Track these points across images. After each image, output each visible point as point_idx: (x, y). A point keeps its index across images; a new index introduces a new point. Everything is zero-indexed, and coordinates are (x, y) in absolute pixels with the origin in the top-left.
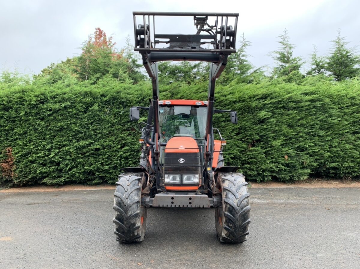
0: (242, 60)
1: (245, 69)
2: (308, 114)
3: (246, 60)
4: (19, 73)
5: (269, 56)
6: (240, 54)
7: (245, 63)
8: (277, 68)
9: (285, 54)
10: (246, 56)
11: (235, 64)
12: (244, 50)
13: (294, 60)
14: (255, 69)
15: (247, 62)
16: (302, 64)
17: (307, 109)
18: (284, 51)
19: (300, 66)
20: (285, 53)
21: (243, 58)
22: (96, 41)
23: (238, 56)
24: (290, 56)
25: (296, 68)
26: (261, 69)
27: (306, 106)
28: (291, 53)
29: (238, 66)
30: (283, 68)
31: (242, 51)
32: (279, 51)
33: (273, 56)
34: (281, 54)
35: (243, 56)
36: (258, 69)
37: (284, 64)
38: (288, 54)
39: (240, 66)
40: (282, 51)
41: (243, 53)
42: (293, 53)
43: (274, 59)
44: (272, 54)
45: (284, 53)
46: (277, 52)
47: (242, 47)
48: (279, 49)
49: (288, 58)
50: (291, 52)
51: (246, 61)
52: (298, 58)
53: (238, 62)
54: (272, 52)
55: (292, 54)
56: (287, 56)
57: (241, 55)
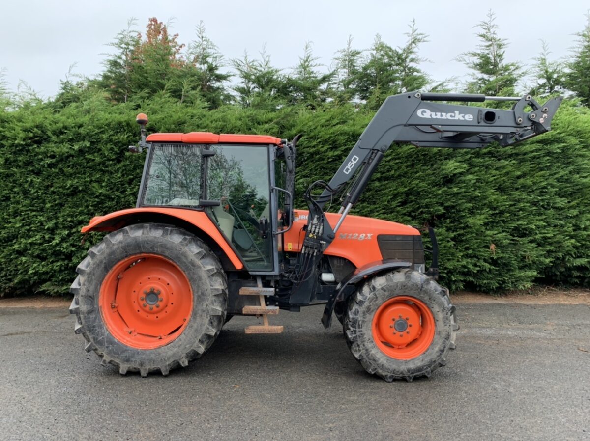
0: (409, 69)
1: (416, 86)
2: (535, 167)
3: (418, 68)
4: (7, 91)
5: (460, 61)
6: (406, 58)
7: (415, 73)
8: (473, 84)
9: (489, 58)
10: (417, 60)
11: (397, 75)
12: (414, 50)
13: (506, 69)
14: (434, 85)
15: (418, 72)
16: (520, 76)
17: (534, 157)
18: (487, 51)
19: (516, 80)
20: (490, 56)
21: (411, 65)
22: (150, 41)
23: (404, 61)
24: (498, 60)
25: (510, 82)
26: (445, 84)
27: (532, 152)
28: (500, 56)
29: (403, 80)
30: (485, 83)
31: (411, 52)
32: (479, 51)
33: (468, 62)
34: (482, 57)
35: (412, 60)
36: (439, 85)
37: (486, 76)
38: (494, 57)
39: (407, 78)
40: (483, 51)
41: (412, 56)
42: (504, 56)
43: (470, 67)
44: (466, 58)
45: (488, 56)
46: (474, 55)
47: (411, 44)
48: (479, 47)
49: (495, 65)
50: (501, 53)
51: (418, 71)
52: (512, 65)
53: (403, 73)
54: (466, 54)
55: (503, 57)
56: (493, 61)
57: (408, 60)
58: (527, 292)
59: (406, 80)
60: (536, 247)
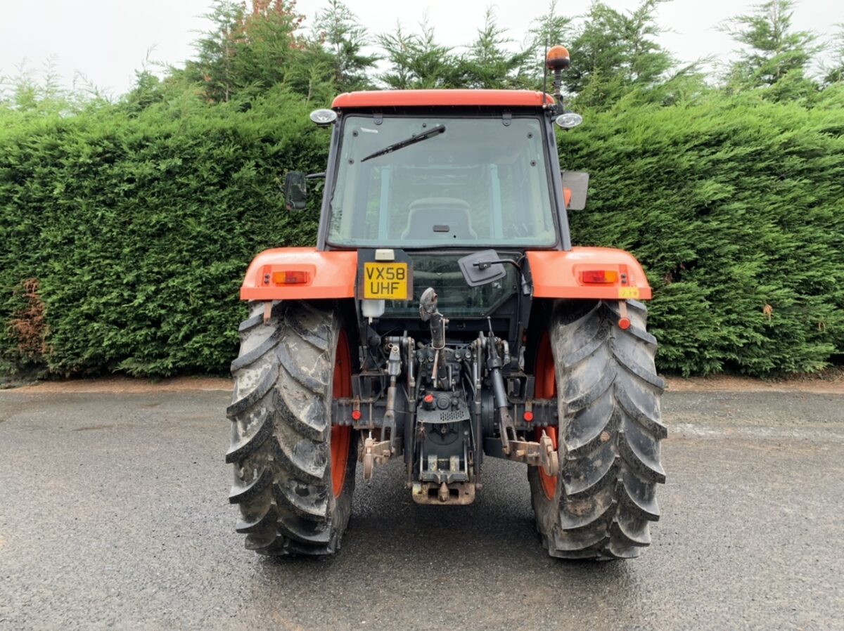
0: (643, 44)
1: (653, 69)
2: (837, 189)
3: (655, 43)
4: (59, 89)
5: (721, 30)
6: (639, 27)
7: (652, 51)
8: (741, 65)
9: (767, 24)
10: (656, 30)
11: (624, 53)
12: (650, 15)
13: (793, 40)
14: (681, 67)
15: (656, 49)
16: (814, 51)
17: (836, 175)
18: (764, 14)
19: (808, 58)
20: (769, 21)
21: (648, 37)
23: (635, 31)
24: (781, 27)
25: (798, 61)
26: (697, 67)
27: (834, 166)
28: (785, 21)
29: (633, 61)
30: (759, 64)
31: (647, 18)
32: (751, 15)
33: (733, 31)
34: (757, 23)
35: (648, 31)
36: (688, 68)
37: (761, 53)
38: (775, 23)
39: (640, 58)
40: (757, 14)
41: (647, 24)
42: (791, 20)
43: (736, 39)
44: (731, 25)
45: (766, 20)
46: (744, 20)
47: (646, 6)
48: (751, 8)
49: (776, 36)
50: (787, 15)
51: (656, 47)
52: (803, 34)
53: (634, 50)
54: (731, 20)
55: (789, 22)
56: (772, 29)
57: (641, 30)
58: (816, 376)
59: (638, 62)
60: (835, 310)
